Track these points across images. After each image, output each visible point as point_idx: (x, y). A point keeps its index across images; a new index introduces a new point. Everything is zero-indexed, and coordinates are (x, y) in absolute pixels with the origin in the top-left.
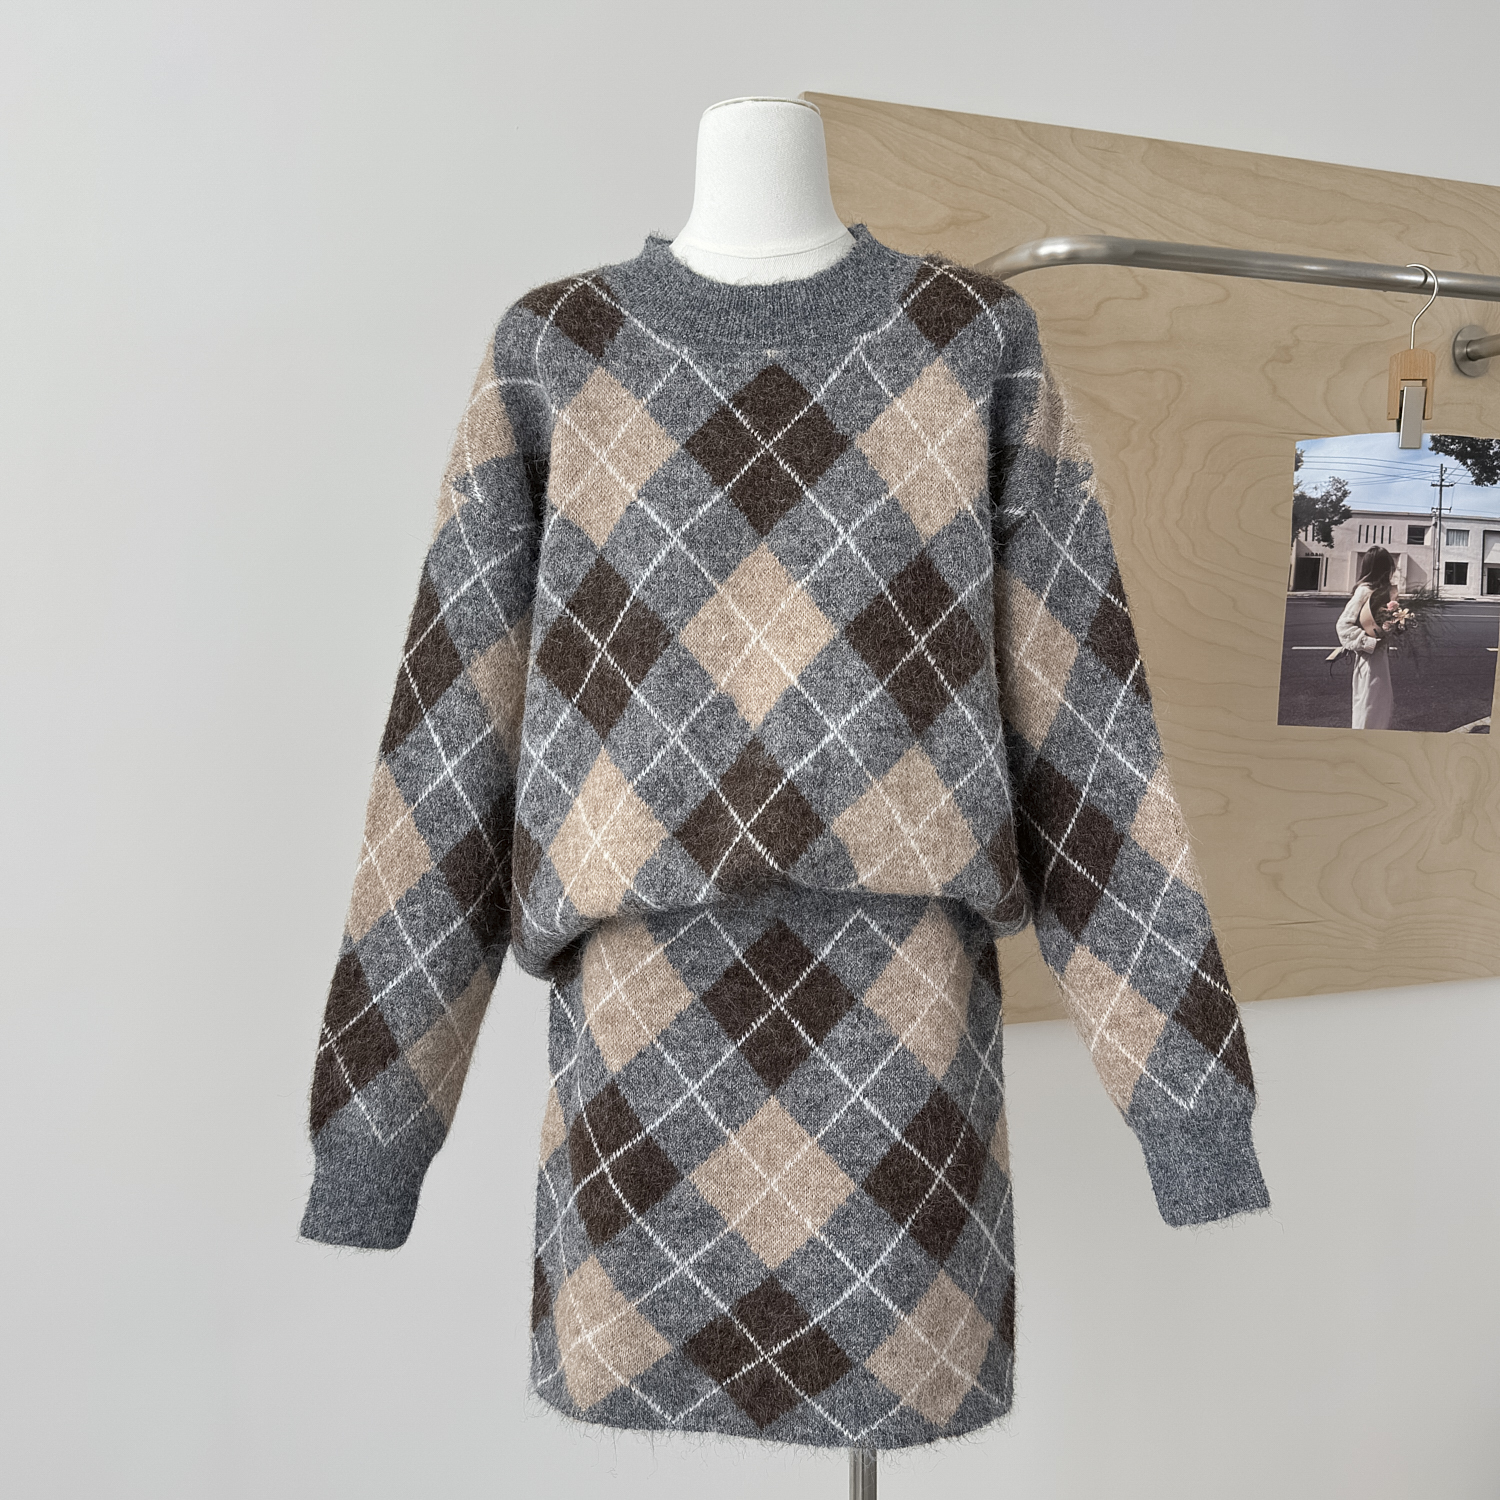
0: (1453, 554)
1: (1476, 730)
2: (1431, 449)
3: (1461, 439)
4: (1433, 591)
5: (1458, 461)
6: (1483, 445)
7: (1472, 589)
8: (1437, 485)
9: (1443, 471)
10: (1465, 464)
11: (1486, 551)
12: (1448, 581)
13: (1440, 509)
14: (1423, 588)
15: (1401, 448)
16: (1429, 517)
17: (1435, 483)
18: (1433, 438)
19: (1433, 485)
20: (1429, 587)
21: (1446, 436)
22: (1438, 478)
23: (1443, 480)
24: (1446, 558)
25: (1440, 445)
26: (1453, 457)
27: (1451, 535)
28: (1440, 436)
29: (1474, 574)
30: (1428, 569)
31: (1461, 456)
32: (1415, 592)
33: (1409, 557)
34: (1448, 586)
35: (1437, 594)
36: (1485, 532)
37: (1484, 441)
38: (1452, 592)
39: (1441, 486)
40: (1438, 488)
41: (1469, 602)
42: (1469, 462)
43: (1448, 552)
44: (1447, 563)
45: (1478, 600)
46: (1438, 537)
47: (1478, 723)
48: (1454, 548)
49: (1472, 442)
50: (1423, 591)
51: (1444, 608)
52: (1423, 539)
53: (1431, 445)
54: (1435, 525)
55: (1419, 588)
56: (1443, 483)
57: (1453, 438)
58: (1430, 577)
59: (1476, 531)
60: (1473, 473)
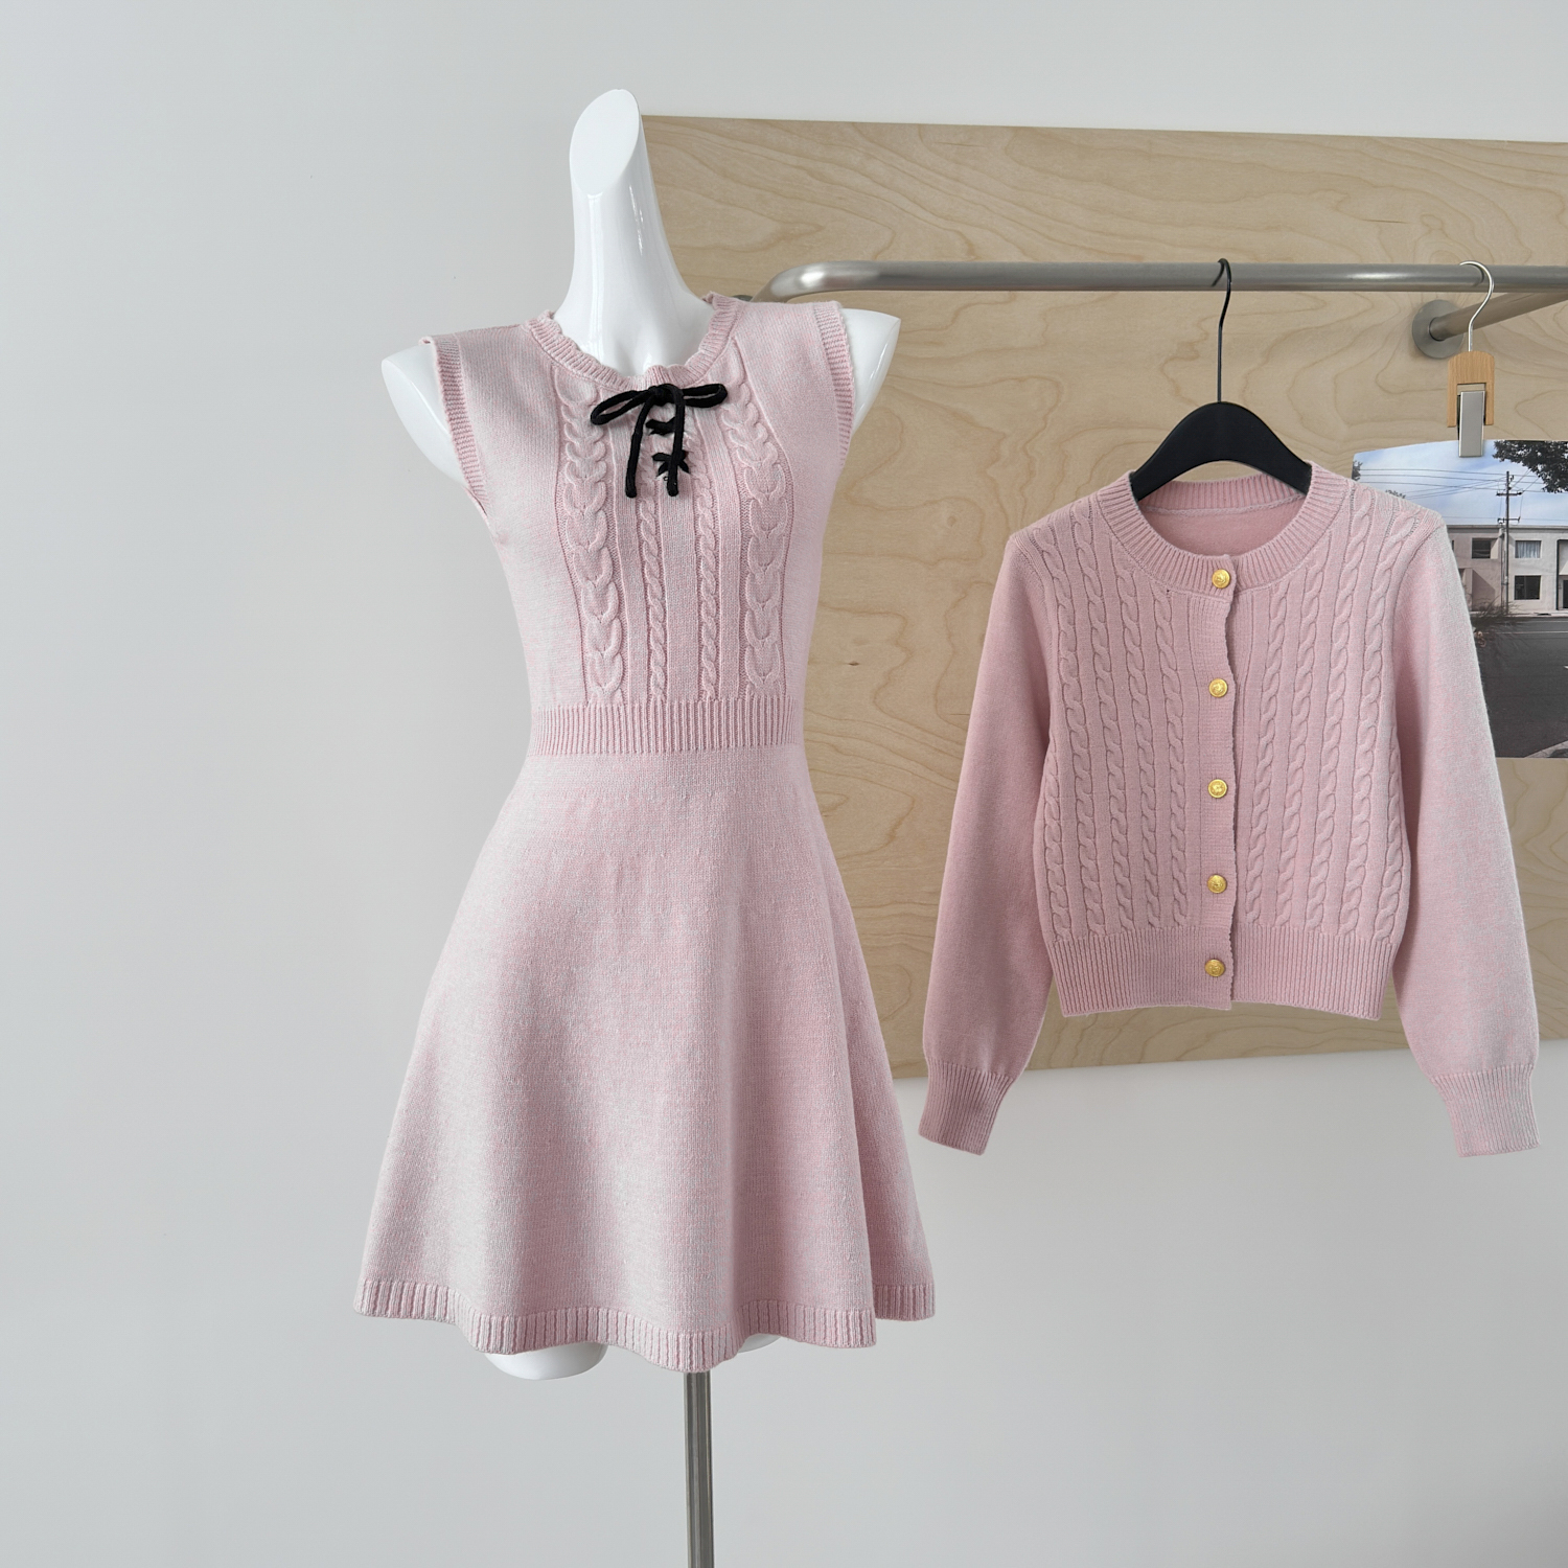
0: (1524, 566)
1: (1558, 754)
2: (1496, 456)
3: (1529, 444)
4: (1502, 607)
5: (1526, 468)
6: (1556, 450)
7: (1546, 602)
8: (1502, 494)
9: (1509, 478)
10: (1533, 470)
11: (1561, 562)
12: (1519, 595)
13: (1508, 520)
14: (1491, 604)
15: (1462, 457)
16: (1496, 529)
17: (1501, 492)
18: (1498, 445)
19: (1498, 495)
20: (1497, 603)
21: (1512, 442)
22: (1504, 487)
23: (1509, 489)
24: (1514, 572)
25: (1505, 451)
26: (1521, 463)
27: (1521, 547)
28: (1506, 442)
29: (1548, 588)
30: (1495, 584)
31: (1530, 462)
32: (1482, 609)
33: (1474, 574)
34: (1519, 602)
35: (1507, 610)
36: (1560, 542)
37: (1557, 444)
38: (1525, 608)
39: (1508, 495)
40: (1505, 497)
41: (1544, 617)
42: (1540, 467)
43: (1517, 566)
44: (1516, 577)
45: (1553, 615)
46: (1505, 549)
47: (1559, 747)
48: (1524, 560)
49: (1543, 446)
50: (1491, 608)
51: (1514, 624)
52: (1489, 553)
53: (1495, 451)
54: (1502, 537)
55: (1487, 605)
56: (1510, 492)
57: (1521, 444)
58: (1498, 591)
59: (1549, 542)
60: (1545, 480)
